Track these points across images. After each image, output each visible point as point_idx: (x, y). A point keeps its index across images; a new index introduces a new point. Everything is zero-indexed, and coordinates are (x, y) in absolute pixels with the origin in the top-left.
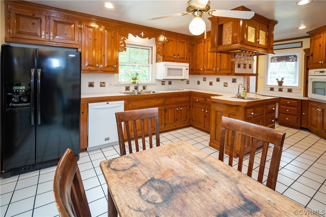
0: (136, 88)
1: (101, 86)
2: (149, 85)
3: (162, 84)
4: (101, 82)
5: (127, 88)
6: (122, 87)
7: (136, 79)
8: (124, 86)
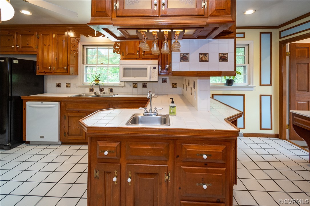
0: (101, 90)
1: (67, 86)
2: (115, 87)
3: (134, 87)
4: (67, 83)
5: (92, 90)
6: (86, 88)
7: (98, 80)
8: (88, 87)
